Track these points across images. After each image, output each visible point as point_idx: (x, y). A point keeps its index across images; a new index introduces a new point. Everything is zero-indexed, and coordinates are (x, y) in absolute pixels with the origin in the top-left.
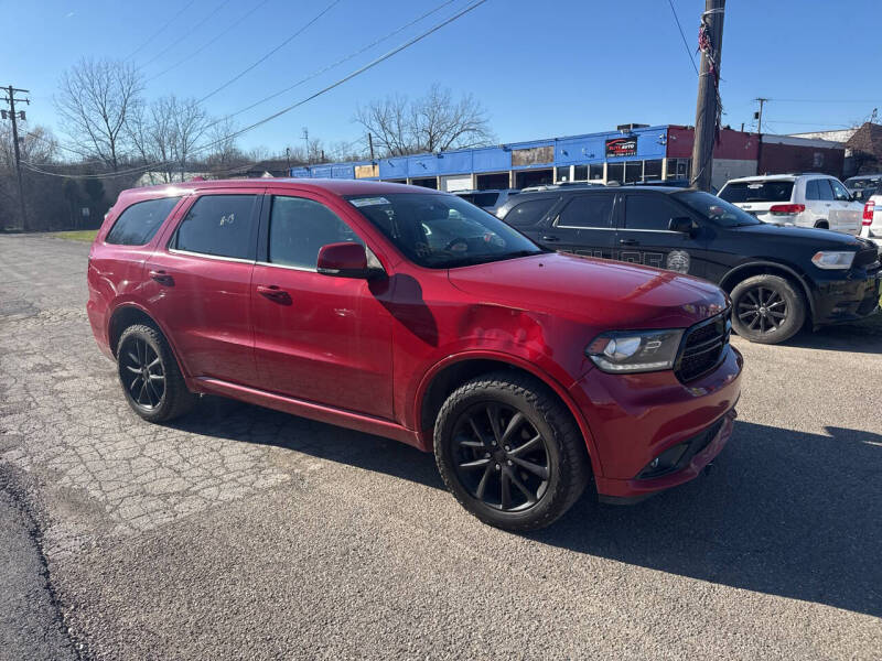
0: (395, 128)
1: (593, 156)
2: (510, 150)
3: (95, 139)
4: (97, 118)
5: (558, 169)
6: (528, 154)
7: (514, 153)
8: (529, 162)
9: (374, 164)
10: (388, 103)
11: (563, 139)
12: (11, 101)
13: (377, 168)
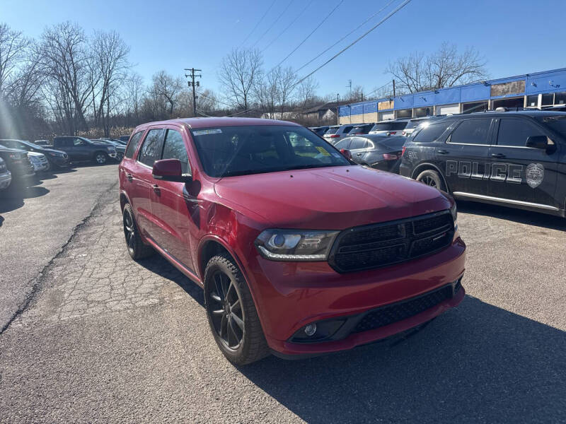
0: (414, 75)
1: (558, 86)
2: (490, 85)
3: (237, 95)
4: (237, 82)
5: (528, 97)
6: (504, 87)
7: (492, 87)
8: (504, 93)
9: (391, 100)
10: (411, 58)
11: (534, 75)
12: (193, 76)
13: (393, 103)
